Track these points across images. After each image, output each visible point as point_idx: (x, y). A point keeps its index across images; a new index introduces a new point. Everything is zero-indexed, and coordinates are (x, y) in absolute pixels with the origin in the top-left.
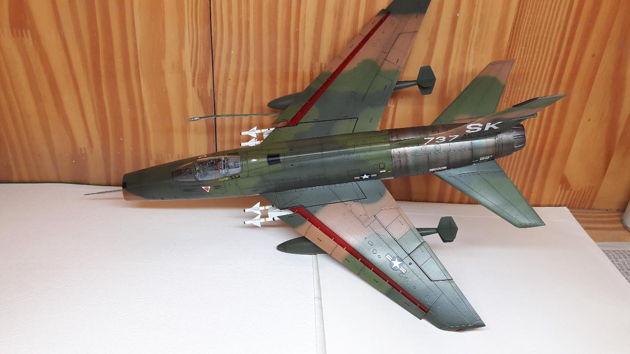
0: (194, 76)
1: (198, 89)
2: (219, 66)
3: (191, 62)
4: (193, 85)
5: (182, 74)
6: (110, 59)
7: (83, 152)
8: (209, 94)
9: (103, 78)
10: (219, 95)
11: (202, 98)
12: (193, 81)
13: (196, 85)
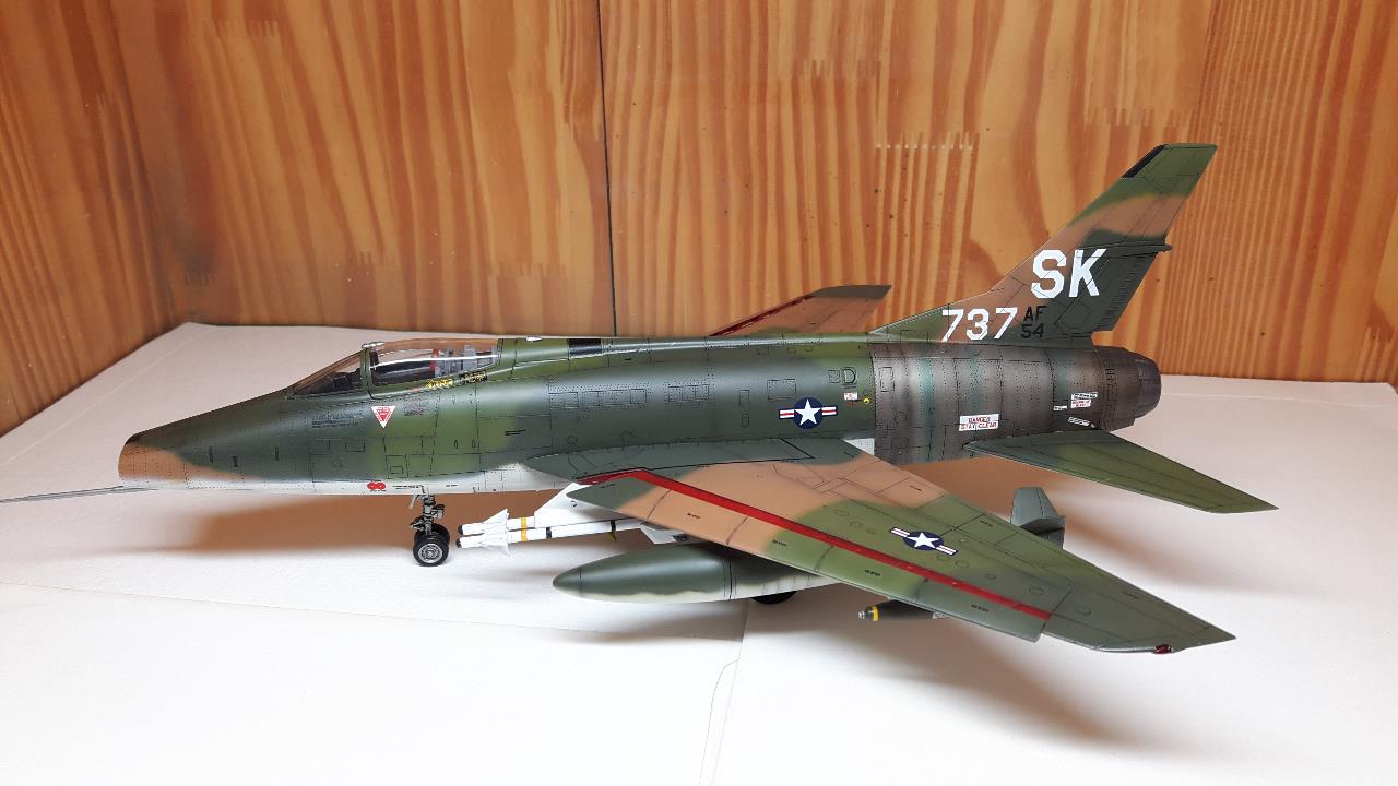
0: (567, 100)
1: (575, 128)
2: (615, 77)
3: (562, 71)
4: (567, 120)
5: (547, 98)
6: (415, 70)
7: (366, 261)
8: (597, 135)
9: (403, 111)
10: (614, 138)
11: (582, 144)
12: (567, 109)
13: (571, 118)
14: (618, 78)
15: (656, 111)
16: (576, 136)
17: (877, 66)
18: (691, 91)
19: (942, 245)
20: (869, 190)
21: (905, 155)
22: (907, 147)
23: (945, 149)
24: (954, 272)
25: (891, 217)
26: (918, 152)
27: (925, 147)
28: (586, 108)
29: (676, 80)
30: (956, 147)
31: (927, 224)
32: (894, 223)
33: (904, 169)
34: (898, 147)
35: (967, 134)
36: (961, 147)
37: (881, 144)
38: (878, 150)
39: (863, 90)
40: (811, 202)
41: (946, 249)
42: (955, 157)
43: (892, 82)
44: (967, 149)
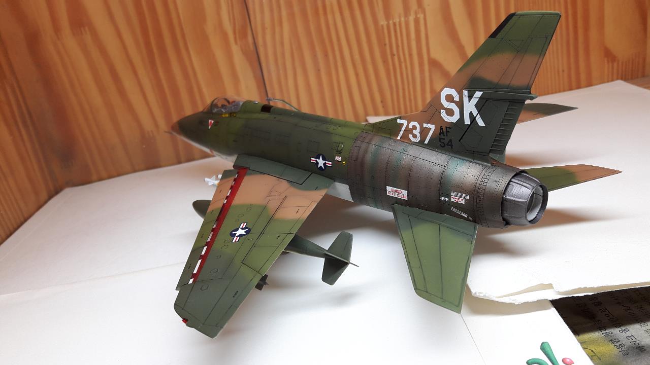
0: (235, 33)
1: (241, 46)
2: (255, 18)
4: (236, 43)
5: (224, 35)
6: (159, 35)
7: (151, 135)
8: (252, 47)
10: (260, 47)
11: (245, 53)
12: (235, 38)
13: (238, 42)
14: (257, 18)
15: (277, 30)
16: (242, 50)
18: (291, 15)
19: (419, 63)
20: (382, 45)
21: (395, 24)
22: (394, 21)
23: (412, 18)
24: (427, 74)
25: (394, 55)
26: (400, 23)
27: (403, 19)
28: (244, 36)
29: (284, 13)
30: (416, 16)
31: (411, 55)
32: (396, 58)
33: (395, 31)
34: (391, 22)
35: (420, 9)
36: (418, 16)
37: (383, 22)
38: (382, 26)
40: (357, 57)
41: (421, 65)
42: (417, 21)
44: (421, 16)
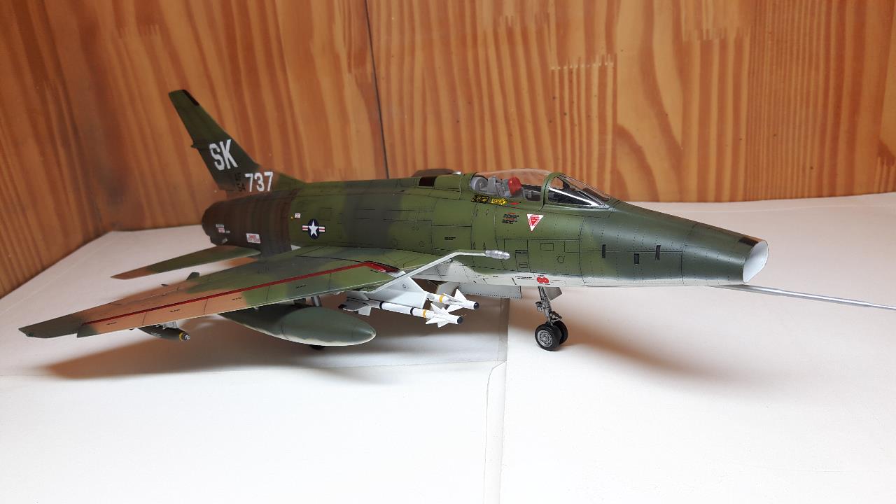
0: (349, 58)
1: (356, 76)
2: (379, 40)
3: (344, 37)
4: (350, 71)
5: (336, 58)
6: (249, 48)
8: (370, 79)
9: (243, 76)
10: (381, 78)
11: (360, 85)
12: (349, 64)
13: (353, 69)
14: (381, 40)
15: (407, 59)
16: (356, 80)
17: (547, 16)
18: (428, 45)
19: (600, 130)
20: (550, 98)
21: (571, 72)
22: (571, 67)
23: (596, 66)
24: (609, 147)
25: (565, 114)
26: (578, 70)
27: (583, 66)
28: (361, 62)
29: (419, 38)
30: (603, 64)
31: (589, 117)
32: (567, 118)
33: (571, 81)
34: (566, 68)
35: (609, 55)
36: (606, 64)
37: (554, 67)
38: (553, 72)
39: (540, 33)
40: (513, 109)
41: (602, 132)
42: (603, 71)
43: (558, 26)
44: (610, 65)
